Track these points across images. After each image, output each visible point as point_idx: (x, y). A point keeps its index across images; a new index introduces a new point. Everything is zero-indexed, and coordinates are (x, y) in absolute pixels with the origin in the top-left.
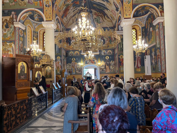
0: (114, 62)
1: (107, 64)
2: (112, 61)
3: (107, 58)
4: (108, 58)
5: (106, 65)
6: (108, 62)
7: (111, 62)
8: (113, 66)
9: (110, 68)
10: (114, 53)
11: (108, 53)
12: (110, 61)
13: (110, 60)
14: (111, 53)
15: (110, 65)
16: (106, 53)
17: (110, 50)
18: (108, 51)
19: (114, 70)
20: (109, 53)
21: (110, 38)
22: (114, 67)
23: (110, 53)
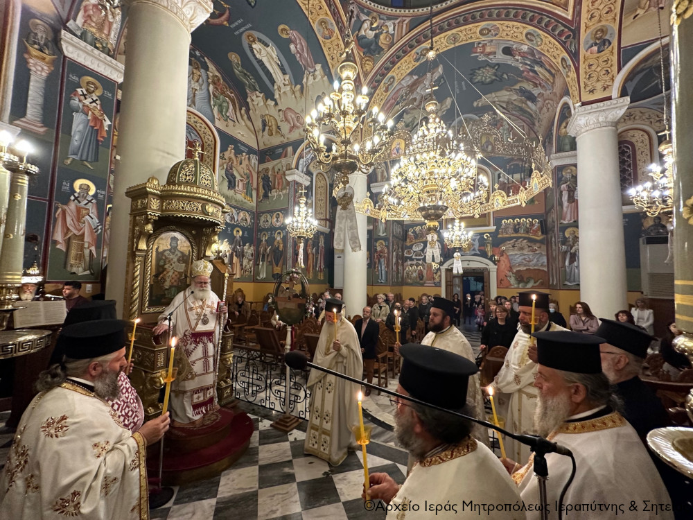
0: (252, 248)
1: (236, 252)
2: (247, 244)
3: (238, 234)
4: (241, 233)
5: (232, 253)
6: (240, 246)
7: (246, 247)
8: (250, 260)
9: (241, 265)
10: (253, 223)
11: (240, 219)
12: (244, 245)
13: (244, 240)
14: (249, 220)
15: (243, 256)
16: (236, 220)
17: (248, 212)
18: (242, 215)
19: (251, 272)
20: (242, 219)
21: (248, 178)
22: (251, 262)
23: (246, 220)
